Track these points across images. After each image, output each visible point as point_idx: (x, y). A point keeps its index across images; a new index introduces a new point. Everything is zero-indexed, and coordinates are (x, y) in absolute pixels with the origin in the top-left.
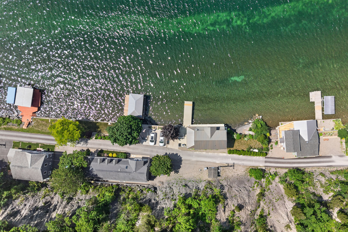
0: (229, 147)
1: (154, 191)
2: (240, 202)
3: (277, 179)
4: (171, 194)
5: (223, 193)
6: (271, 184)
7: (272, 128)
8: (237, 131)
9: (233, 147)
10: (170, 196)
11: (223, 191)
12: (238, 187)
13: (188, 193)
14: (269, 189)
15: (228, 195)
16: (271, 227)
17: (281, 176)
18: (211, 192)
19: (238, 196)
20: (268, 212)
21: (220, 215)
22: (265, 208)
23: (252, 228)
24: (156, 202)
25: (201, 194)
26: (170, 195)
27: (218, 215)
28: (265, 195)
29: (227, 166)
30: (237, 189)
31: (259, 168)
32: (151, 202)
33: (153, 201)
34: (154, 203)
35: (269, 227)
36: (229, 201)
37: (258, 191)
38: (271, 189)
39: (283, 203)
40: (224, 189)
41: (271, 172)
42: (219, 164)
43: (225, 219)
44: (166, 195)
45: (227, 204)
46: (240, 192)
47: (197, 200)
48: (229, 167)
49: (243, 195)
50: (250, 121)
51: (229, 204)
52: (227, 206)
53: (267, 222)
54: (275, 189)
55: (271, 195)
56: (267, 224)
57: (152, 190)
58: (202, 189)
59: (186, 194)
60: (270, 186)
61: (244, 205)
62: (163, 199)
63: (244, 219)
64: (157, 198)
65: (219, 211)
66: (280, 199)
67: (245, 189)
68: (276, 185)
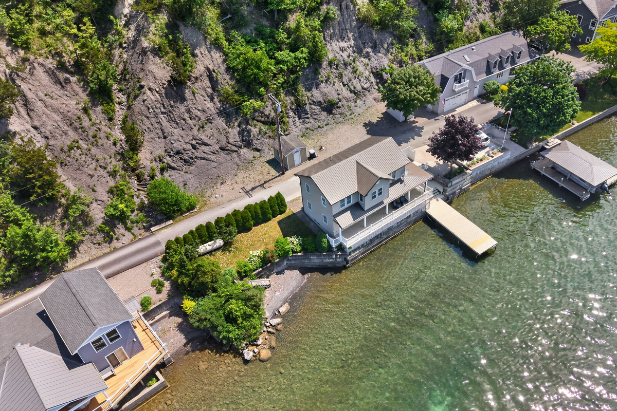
0: (289, 217)
1: (382, 75)
2: (183, 109)
3: (98, 214)
4: (346, 78)
5: (236, 124)
6: (111, 192)
7: (187, 353)
8: (297, 272)
9: (279, 223)
10: (346, 72)
11: (239, 126)
12: (205, 156)
13: (314, 89)
14: (113, 174)
15: (220, 122)
16: (67, 81)
17: (89, 230)
18: (267, 113)
19: (195, 129)
20: (93, 116)
21: (215, 62)
22: (104, 123)
23: (121, 67)
24: (362, 51)
25: (287, 98)
26: (347, 74)
27: (220, 60)
28: (119, 157)
29: (265, 182)
30: (206, 149)
31: (171, 222)
32: (371, 47)
33: (369, 50)
34: (365, 48)
35: (74, 79)
36: (212, 107)
37: (144, 157)
38: (107, 175)
39: (51, 142)
40: (239, 133)
41: (127, 233)
42: (289, 178)
43: (199, 54)
44: (354, 72)
45: (212, 99)
46: (194, 142)
47: (285, 68)
48: (258, 184)
49: (182, 133)
50: (275, 321)
51: (209, 100)
52: (210, 90)
53: (84, 91)
54: (95, 178)
55: (99, 157)
56: (83, 87)
57: (386, 73)
58: (291, 114)
59: (317, 86)
60: (112, 183)
61: (166, 103)
62: (354, 61)
63: (151, 63)
64: (366, 61)
65: (224, 72)
66: (66, 149)
67: (186, 157)
68: (94, 191)
